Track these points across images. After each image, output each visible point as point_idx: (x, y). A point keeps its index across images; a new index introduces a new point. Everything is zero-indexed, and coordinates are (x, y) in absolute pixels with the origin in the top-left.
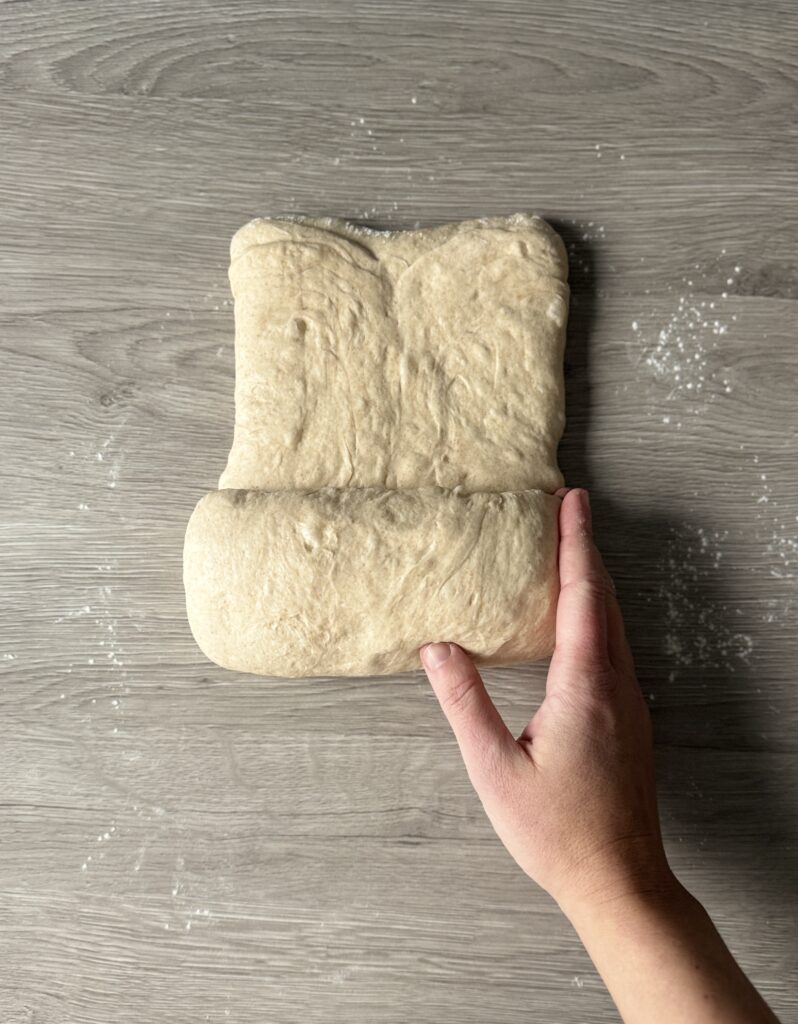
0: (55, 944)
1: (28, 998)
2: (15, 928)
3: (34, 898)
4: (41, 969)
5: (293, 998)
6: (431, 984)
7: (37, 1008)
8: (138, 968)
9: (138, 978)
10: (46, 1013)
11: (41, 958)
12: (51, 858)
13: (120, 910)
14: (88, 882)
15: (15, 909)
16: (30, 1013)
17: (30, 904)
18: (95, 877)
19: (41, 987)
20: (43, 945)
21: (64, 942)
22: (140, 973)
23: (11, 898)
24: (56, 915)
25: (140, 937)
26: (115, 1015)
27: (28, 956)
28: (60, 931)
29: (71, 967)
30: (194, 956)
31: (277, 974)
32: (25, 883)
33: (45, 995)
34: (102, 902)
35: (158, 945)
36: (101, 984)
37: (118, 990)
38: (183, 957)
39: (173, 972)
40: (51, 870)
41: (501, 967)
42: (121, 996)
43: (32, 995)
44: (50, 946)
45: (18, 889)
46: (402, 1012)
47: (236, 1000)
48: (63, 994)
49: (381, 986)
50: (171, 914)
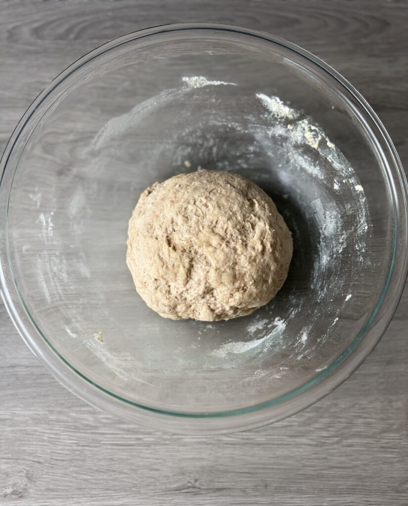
0: (37, 435)
1: (23, 464)
2: (17, 428)
3: (26, 413)
4: (30, 449)
5: (157, 456)
6: (225, 446)
7: (28, 469)
8: (79, 446)
9: (79, 451)
10: (33, 471)
11: (31, 443)
12: (34, 392)
13: (69, 416)
14: (53, 403)
15: (17, 419)
16: (25, 471)
17: (24, 416)
18: (56, 400)
19: (30, 458)
20: (30, 436)
21: (41, 434)
22: (80, 448)
23: (15, 413)
24: (37, 421)
25: (79, 429)
26: (67, 471)
27: (23, 442)
28: (38, 429)
29: (45, 447)
30: (107, 438)
31: (148, 445)
32: (22, 405)
33: (32, 462)
34: (60, 413)
35: (88, 433)
36: (60, 455)
37: (69, 457)
38: (101, 439)
39: (96, 447)
40: (34, 398)
41: (259, 435)
42: (71, 460)
43: (26, 462)
44: (34, 437)
45: (18, 409)
46: (211, 461)
47: (128, 459)
48: (41, 461)
49: (201, 448)
50: (94, 417)
